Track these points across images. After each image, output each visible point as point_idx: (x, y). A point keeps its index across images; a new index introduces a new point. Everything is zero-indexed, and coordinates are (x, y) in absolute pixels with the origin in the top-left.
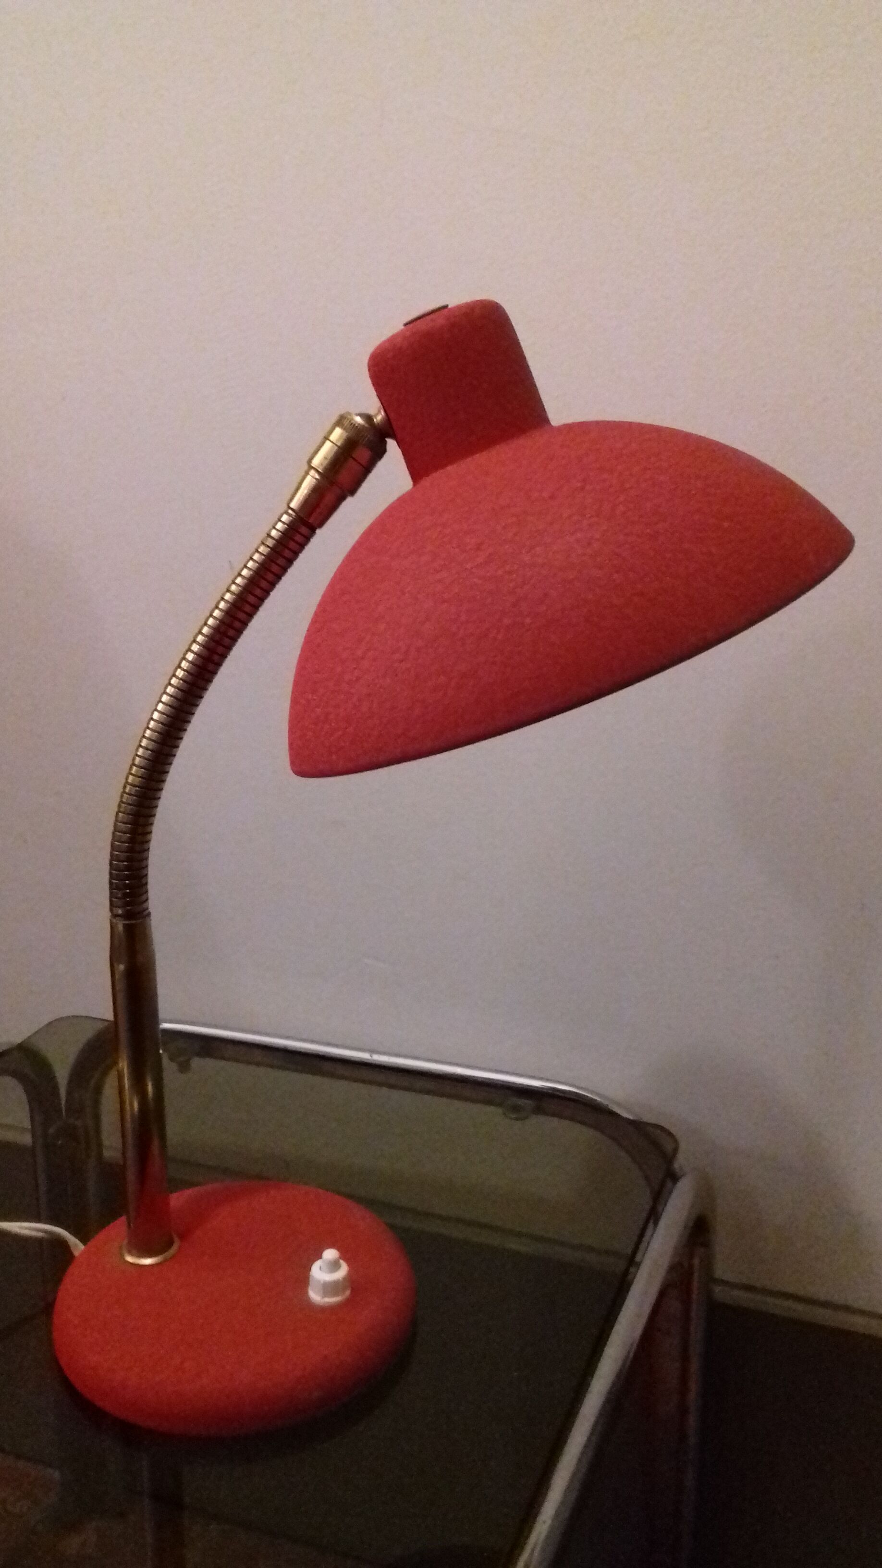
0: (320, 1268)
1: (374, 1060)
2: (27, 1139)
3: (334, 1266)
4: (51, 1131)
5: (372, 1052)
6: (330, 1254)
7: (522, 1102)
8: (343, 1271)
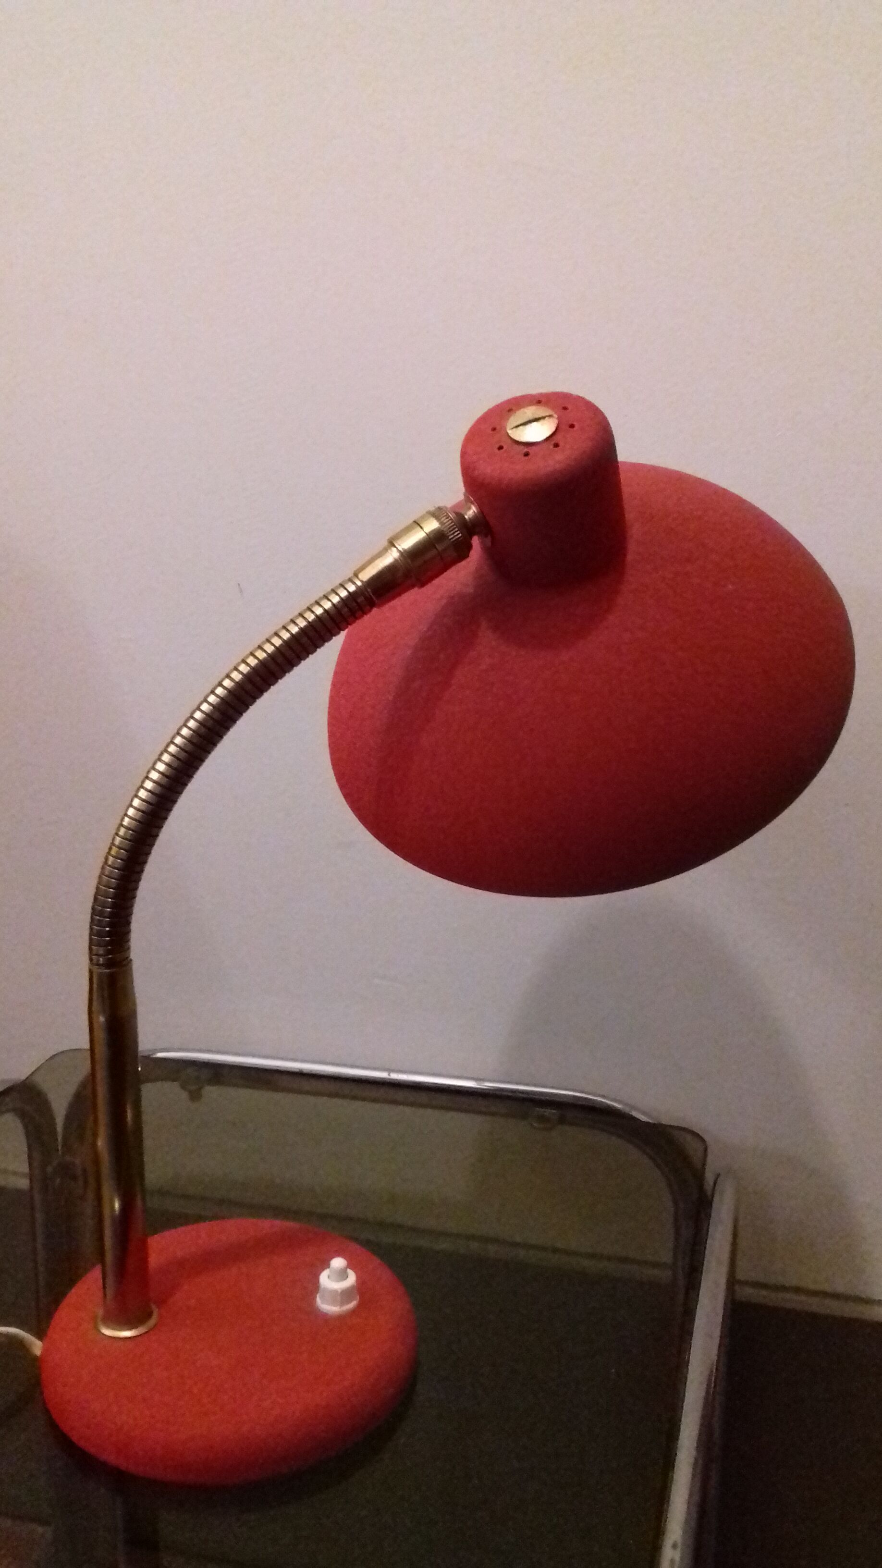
0: (329, 1277)
1: (392, 1079)
2: (23, 1183)
3: (342, 1275)
4: (49, 1169)
5: (390, 1071)
6: (338, 1263)
7: (548, 1112)
8: (351, 1279)
